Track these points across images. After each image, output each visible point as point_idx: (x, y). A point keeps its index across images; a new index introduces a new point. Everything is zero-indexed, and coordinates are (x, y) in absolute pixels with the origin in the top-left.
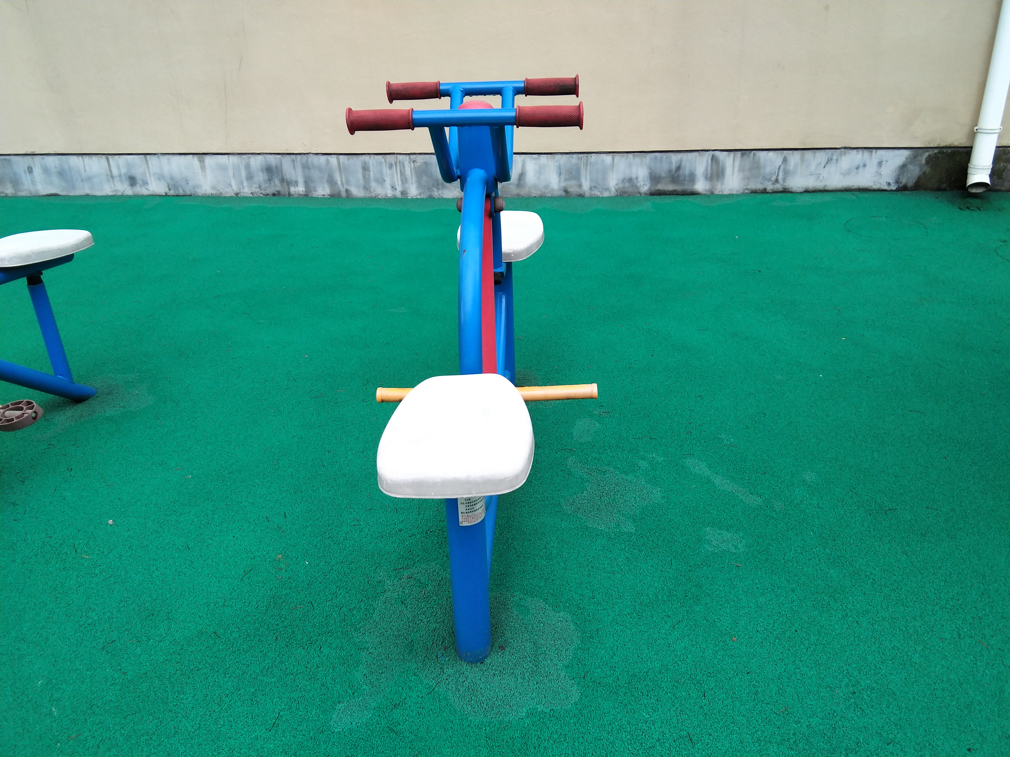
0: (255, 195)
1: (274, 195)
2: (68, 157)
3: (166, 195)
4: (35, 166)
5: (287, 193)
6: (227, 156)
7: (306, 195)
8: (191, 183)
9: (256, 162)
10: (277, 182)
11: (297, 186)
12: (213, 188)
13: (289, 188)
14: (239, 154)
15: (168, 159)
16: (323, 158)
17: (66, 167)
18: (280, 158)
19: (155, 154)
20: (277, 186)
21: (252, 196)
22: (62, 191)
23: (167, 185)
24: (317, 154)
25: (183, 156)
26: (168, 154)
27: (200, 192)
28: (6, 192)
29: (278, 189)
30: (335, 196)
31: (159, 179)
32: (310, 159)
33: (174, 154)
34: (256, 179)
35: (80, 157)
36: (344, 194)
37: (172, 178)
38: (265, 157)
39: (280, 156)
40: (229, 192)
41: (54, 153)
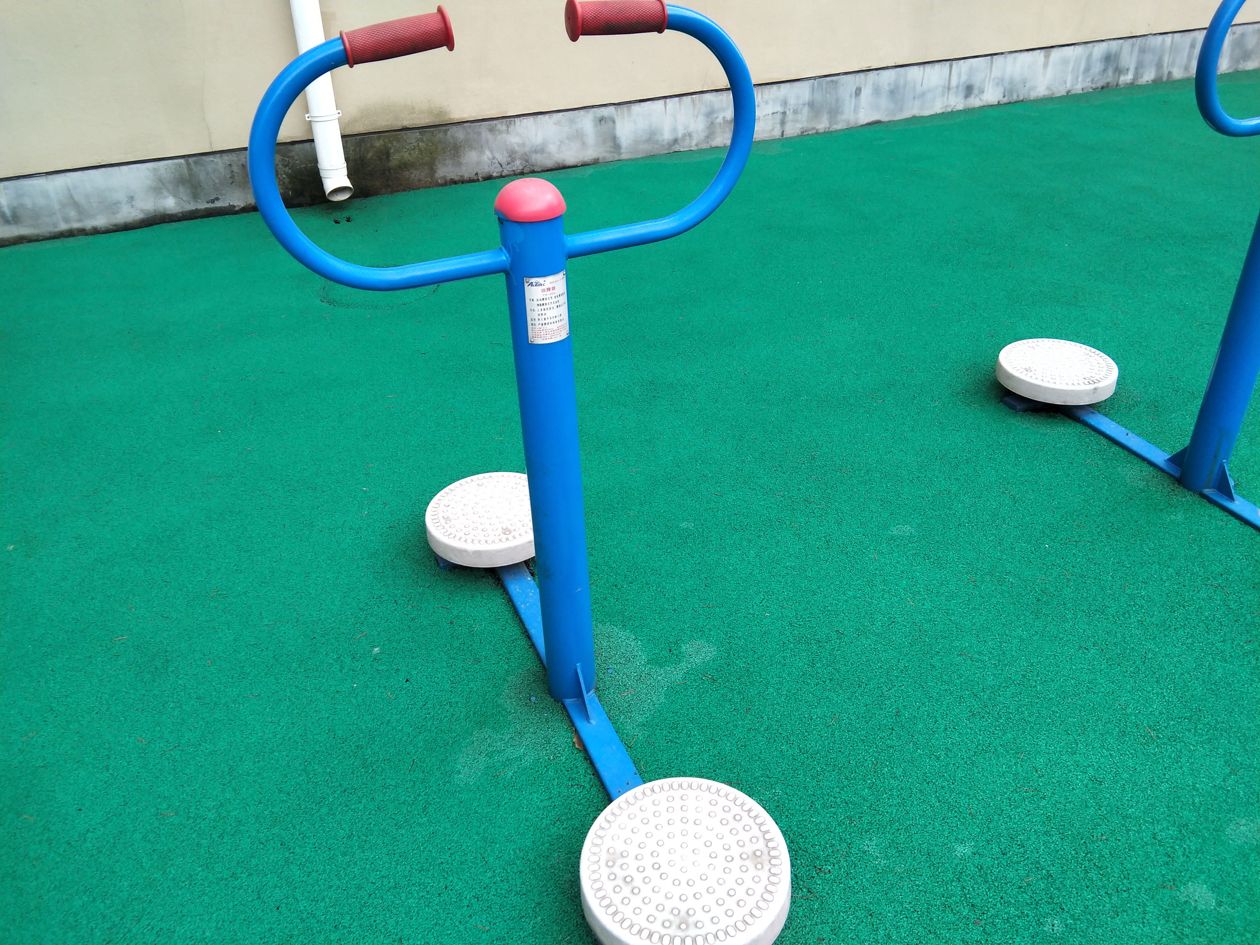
0: (1085, 91)
1: (1103, 88)
2: (908, 68)
3: (999, 104)
4: (865, 85)
5: (1115, 84)
6: (1073, 47)
7: (1132, 84)
8: (1028, 85)
9: (1099, 50)
10: (1110, 72)
11: (1127, 73)
12: (1048, 88)
13: (1119, 78)
14: (1085, 43)
15: (1015, 58)
16: (1160, 38)
17: (902, 82)
18: (1122, 43)
19: (1002, 53)
20: (1109, 77)
21: (1081, 92)
22: (887, 116)
23: (1003, 90)
24: (1155, 34)
25: (1031, 52)
26: (1016, 52)
27: (1033, 95)
28: (818, 127)
29: (1108, 80)
30: (1157, 82)
31: (998, 84)
32: (1148, 42)
33: (1021, 51)
34: (1092, 71)
35: (922, 67)
36: (1165, 78)
37: (1011, 82)
38: (1108, 44)
39: (1123, 41)
40: (1061, 91)
41: (894, 65)
